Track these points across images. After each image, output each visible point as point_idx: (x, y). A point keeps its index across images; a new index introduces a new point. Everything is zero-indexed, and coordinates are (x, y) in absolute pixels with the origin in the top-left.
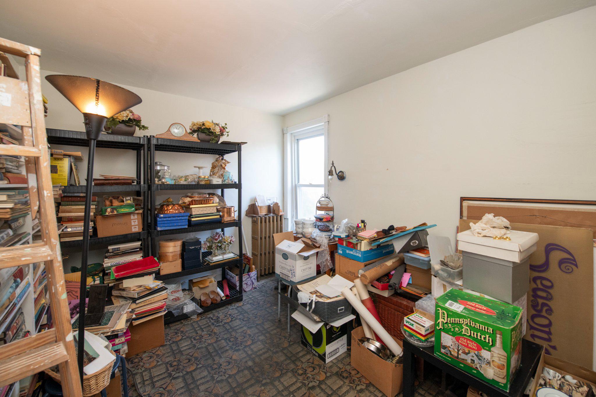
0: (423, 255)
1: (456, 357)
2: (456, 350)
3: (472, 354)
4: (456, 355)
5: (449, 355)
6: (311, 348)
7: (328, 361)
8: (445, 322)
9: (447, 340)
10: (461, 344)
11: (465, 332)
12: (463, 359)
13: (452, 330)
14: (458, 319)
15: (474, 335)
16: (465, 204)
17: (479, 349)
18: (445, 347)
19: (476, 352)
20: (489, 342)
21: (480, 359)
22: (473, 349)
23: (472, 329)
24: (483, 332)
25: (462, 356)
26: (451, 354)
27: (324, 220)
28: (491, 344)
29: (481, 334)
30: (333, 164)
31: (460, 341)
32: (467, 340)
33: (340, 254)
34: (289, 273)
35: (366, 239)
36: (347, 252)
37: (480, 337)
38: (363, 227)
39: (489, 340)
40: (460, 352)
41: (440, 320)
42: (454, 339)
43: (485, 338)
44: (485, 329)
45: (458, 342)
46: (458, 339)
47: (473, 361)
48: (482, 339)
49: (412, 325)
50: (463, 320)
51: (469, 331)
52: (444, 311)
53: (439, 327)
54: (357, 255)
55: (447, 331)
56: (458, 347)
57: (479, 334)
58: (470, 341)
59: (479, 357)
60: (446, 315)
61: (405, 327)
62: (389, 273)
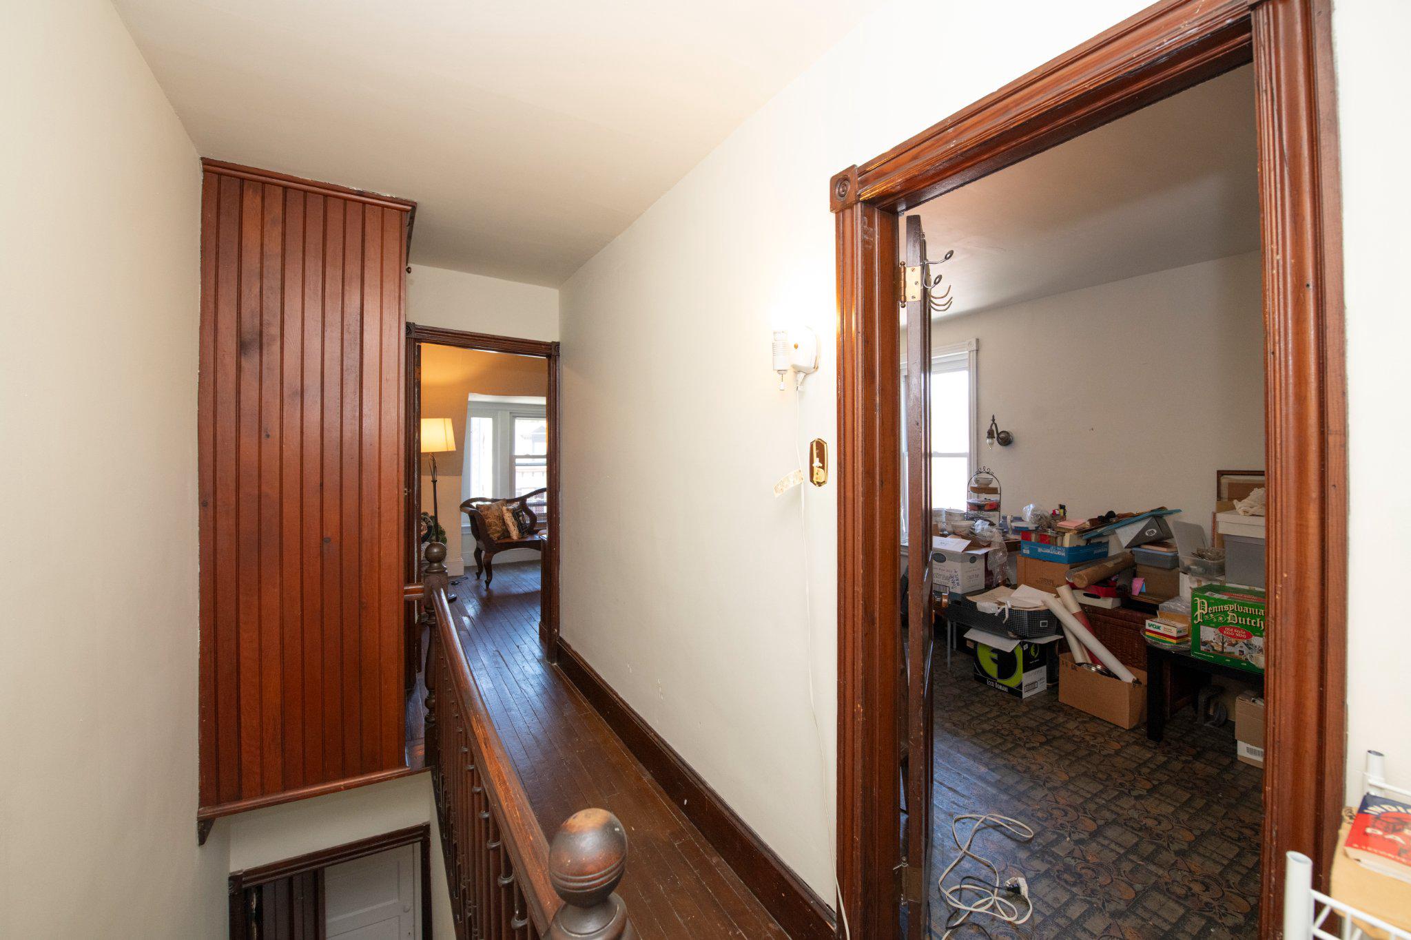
0: (1165, 550)
1: (1220, 652)
2: (1220, 644)
3: (1241, 644)
4: (1220, 649)
5: (1211, 651)
6: (995, 682)
7: (1025, 695)
8: (1204, 613)
9: (1208, 634)
10: (1227, 635)
11: (1231, 620)
12: (1230, 653)
13: (1215, 620)
14: (1222, 607)
15: (1242, 621)
16: (1225, 480)
17: (1249, 636)
18: (1205, 643)
19: (1245, 641)
20: (1260, 627)
21: (1250, 648)
22: (1242, 638)
23: (1239, 614)
24: (1252, 616)
25: (1228, 649)
26: (1214, 650)
27: (986, 508)
28: (1263, 628)
29: (1251, 619)
30: (993, 420)
31: (1225, 632)
32: (1234, 628)
33: (1026, 556)
34: (946, 581)
35: (1069, 530)
36: (1040, 550)
37: (1250, 621)
38: (1062, 514)
39: (1260, 624)
40: (1225, 645)
41: (1199, 612)
42: (1217, 631)
43: (1255, 623)
44: (1255, 612)
45: (1223, 633)
46: (1222, 631)
47: (1241, 652)
48: (1253, 624)
49: (1159, 628)
50: (1229, 607)
51: (1236, 618)
52: (1203, 600)
53: (1197, 620)
54: (1059, 553)
55: (1207, 623)
56: (1223, 640)
57: (1248, 619)
58: (1238, 629)
59: (1249, 646)
60: (1206, 605)
61: (1147, 633)
62: (1109, 578)
